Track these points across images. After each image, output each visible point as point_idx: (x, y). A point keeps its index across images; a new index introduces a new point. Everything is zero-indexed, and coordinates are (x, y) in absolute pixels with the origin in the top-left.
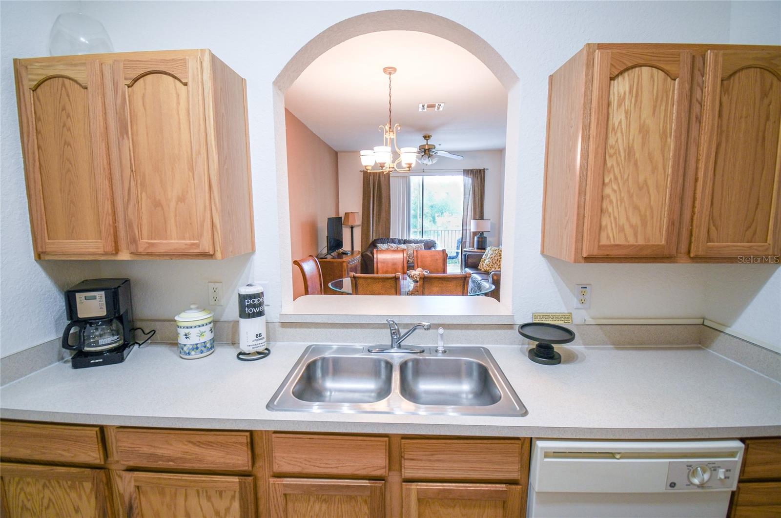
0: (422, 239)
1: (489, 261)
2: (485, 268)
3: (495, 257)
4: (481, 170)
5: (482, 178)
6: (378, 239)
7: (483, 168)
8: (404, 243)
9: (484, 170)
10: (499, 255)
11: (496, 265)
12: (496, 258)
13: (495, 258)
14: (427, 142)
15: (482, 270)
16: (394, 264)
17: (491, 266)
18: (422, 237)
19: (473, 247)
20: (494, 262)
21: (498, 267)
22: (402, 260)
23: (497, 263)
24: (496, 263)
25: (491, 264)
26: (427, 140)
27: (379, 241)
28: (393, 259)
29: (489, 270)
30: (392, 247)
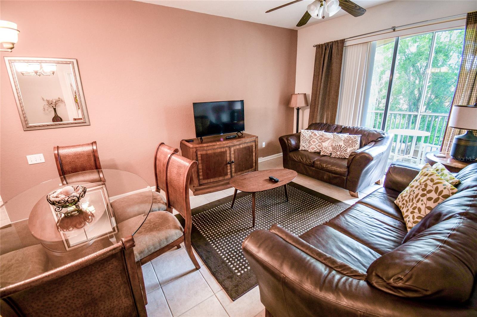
0: (361, 129)
2: (398, 202)
3: (417, 187)
8: (340, 132)
10: (423, 187)
11: (411, 204)
12: (417, 191)
13: (415, 190)
17: (404, 201)
24: (412, 200)
25: (407, 198)
29: (401, 207)
30: (315, 135)
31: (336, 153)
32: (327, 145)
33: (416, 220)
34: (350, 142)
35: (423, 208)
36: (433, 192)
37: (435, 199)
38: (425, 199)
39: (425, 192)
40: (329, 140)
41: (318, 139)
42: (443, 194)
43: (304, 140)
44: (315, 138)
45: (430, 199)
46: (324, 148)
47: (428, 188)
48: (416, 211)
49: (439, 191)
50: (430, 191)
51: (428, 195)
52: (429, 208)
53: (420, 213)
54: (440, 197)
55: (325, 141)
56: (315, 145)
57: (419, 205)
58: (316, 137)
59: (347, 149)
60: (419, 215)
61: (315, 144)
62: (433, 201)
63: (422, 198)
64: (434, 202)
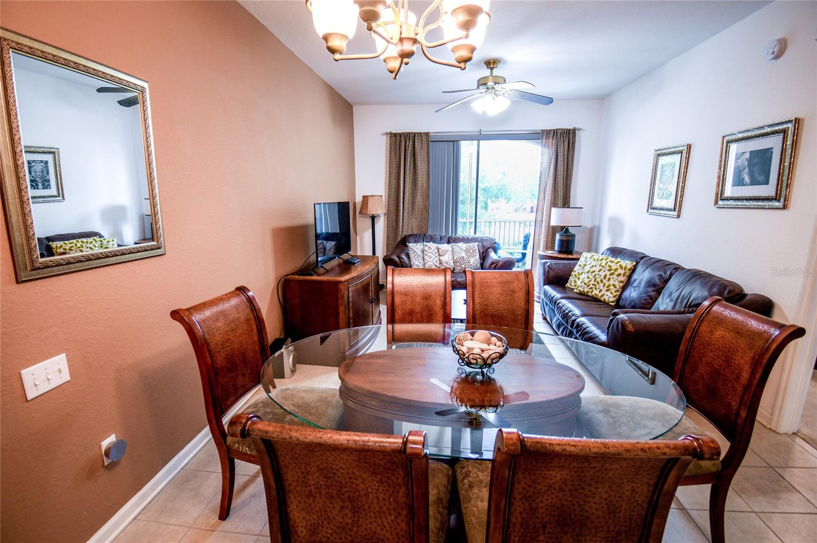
0: (476, 236)
1: (588, 278)
2: (581, 289)
3: (600, 270)
4: (570, 130)
5: (571, 143)
6: (410, 235)
7: (572, 128)
8: (449, 243)
9: (574, 130)
10: (608, 268)
11: (602, 285)
12: (602, 274)
13: (600, 273)
14: (491, 73)
15: (575, 290)
16: (427, 297)
17: (591, 286)
18: (475, 233)
19: (552, 248)
20: (598, 280)
21: (605, 288)
22: (443, 290)
23: (604, 281)
24: (602, 281)
25: (592, 282)
26: (492, 69)
27: (411, 239)
28: (425, 287)
29: (588, 292)
30: (430, 248)
31: (460, 266)
32: (447, 259)
33: (615, 294)
34: (471, 251)
35: (616, 283)
36: (619, 269)
37: (624, 274)
38: (614, 276)
39: (613, 271)
40: (448, 253)
41: (434, 253)
42: (628, 269)
43: (416, 257)
44: (431, 253)
45: (619, 275)
46: (445, 262)
47: (614, 268)
48: (612, 287)
49: (624, 267)
50: (616, 270)
51: (617, 273)
52: (621, 282)
53: (616, 288)
54: (627, 271)
55: (444, 254)
56: (432, 261)
57: (611, 282)
58: (431, 251)
59: (470, 260)
60: (616, 289)
61: (432, 259)
62: (622, 276)
63: (611, 277)
64: (624, 276)
